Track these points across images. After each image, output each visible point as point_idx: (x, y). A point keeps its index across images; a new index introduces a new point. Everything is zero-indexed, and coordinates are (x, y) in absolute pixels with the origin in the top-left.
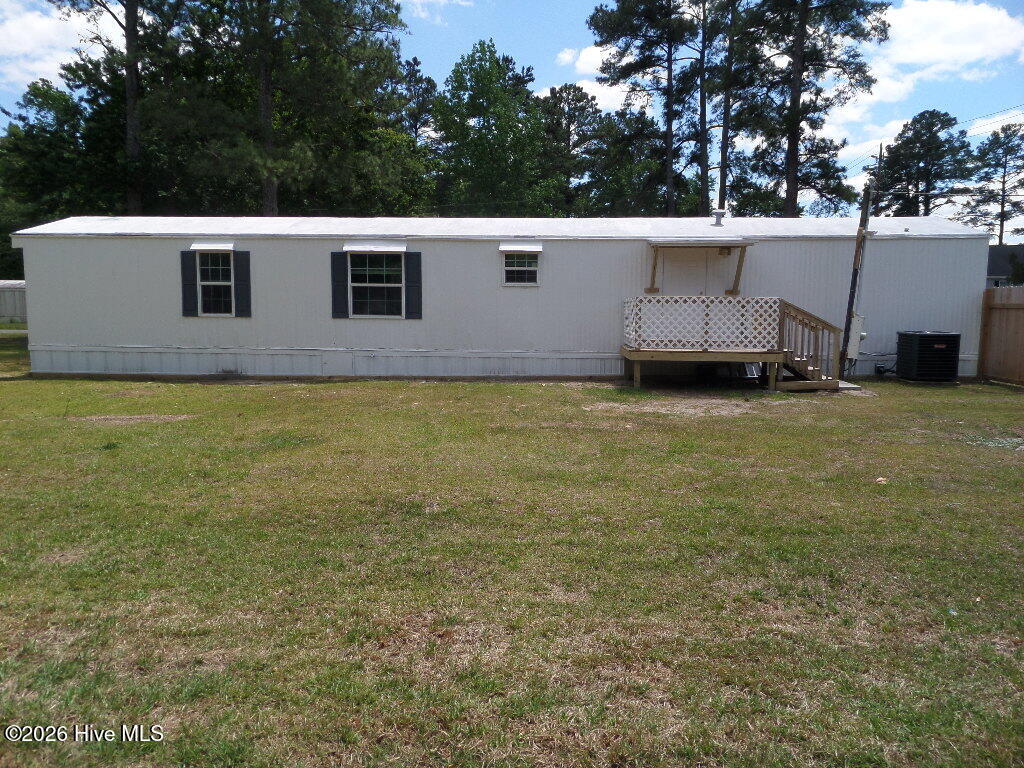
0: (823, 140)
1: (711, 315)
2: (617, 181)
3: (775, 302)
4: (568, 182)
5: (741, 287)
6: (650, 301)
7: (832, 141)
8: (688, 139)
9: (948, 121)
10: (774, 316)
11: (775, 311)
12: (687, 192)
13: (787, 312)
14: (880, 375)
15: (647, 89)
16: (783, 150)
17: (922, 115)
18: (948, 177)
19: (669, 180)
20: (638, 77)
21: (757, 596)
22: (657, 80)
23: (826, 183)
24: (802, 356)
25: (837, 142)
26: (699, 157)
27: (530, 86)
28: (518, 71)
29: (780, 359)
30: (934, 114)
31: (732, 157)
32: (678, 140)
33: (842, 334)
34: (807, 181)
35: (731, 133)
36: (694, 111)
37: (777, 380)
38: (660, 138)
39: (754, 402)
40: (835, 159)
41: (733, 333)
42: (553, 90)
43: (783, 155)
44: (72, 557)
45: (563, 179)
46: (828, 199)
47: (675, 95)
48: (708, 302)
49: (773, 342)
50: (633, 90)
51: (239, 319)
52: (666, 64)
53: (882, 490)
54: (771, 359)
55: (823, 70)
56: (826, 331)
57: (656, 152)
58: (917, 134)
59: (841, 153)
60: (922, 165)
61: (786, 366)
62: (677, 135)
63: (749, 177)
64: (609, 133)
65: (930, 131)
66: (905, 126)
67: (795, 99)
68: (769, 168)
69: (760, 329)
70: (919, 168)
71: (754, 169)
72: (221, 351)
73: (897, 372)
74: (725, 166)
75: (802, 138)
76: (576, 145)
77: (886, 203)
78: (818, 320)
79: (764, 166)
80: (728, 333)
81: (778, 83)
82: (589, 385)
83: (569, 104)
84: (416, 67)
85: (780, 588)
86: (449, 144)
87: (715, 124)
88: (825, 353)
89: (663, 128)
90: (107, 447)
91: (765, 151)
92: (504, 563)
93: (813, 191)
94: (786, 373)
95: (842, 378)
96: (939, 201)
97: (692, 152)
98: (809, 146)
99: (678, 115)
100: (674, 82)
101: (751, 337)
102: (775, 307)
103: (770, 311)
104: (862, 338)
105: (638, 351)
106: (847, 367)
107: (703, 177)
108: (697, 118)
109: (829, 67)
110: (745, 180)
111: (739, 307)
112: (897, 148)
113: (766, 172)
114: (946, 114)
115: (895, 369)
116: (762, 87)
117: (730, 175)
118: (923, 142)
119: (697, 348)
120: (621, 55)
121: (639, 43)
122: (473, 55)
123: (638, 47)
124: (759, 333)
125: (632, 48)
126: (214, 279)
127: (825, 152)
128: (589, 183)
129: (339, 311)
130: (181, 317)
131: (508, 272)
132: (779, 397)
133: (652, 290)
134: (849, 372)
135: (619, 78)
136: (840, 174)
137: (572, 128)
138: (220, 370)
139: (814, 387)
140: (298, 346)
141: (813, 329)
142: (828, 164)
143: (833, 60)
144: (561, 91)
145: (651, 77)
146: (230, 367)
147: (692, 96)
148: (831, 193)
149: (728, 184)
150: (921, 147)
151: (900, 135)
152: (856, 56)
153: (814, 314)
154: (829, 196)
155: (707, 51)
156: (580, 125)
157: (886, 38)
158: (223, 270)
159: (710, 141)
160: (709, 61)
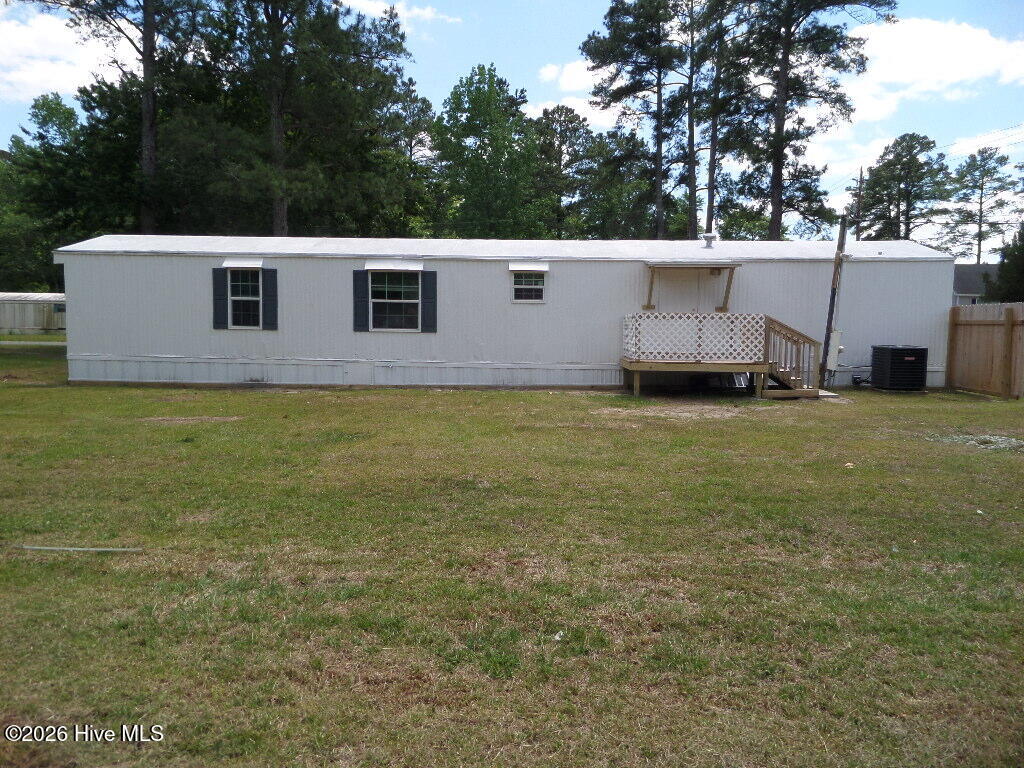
0: (806, 166)
1: (704, 329)
2: (608, 199)
3: (761, 319)
4: (560, 201)
5: (730, 305)
6: (648, 317)
7: (813, 168)
8: (677, 160)
9: (927, 145)
10: (760, 330)
11: (761, 327)
12: (676, 212)
13: (772, 327)
14: (856, 385)
15: (638, 112)
16: (769, 175)
17: (903, 138)
18: (927, 198)
19: (660, 200)
20: (628, 101)
21: (749, 541)
22: (647, 104)
23: (809, 205)
24: (785, 368)
25: (819, 168)
26: (688, 179)
27: (523, 108)
28: (512, 92)
29: (765, 369)
30: (913, 137)
31: (719, 179)
32: (667, 162)
33: (822, 348)
34: (791, 204)
35: (718, 156)
36: (683, 134)
37: (763, 389)
38: (649, 159)
39: (742, 408)
40: (817, 183)
41: (723, 346)
42: (546, 112)
43: (769, 179)
44: (203, 518)
45: (555, 196)
46: (811, 221)
47: (665, 118)
48: (701, 318)
49: (760, 354)
50: (624, 114)
51: (266, 332)
52: (656, 89)
53: (849, 473)
54: (757, 369)
55: (805, 100)
56: (807, 345)
57: (645, 172)
58: (898, 156)
59: (822, 177)
60: (902, 186)
61: (772, 376)
62: (665, 157)
63: (735, 198)
64: (599, 153)
65: (910, 153)
66: (887, 148)
67: (780, 127)
68: (754, 191)
69: (748, 342)
70: (900, 189)
71: (741, 192)
72: (249, 361)
73: (872, 383)
74: (712, 187)
75: (785, 163)
76: (567, 165)
77: (868, 222)
78: (800, 335)
79: (750, 190)
80: (719, 346)
81: (763, 112)
82: (593, 393)
83: (561, 125)
84: (411, 88)
85: (766, 536)
86: (444, 163)
87: (702, 146)
88: (806, 365)
89: (652, 149)
90: (186, 441)
91: (751, 175)
92: (551, 520)
93: (797, 213)
94: (771, 383)
95: (822, 387)
96: (918, 222)
97: (681, 174)
98: (792, 171)
99: (667, 137)
100: (663, 106)
101: (739, 350)
102: (761, 323)
103: (757, 327)
104: (840, 351)
105: (638, 362)
106: (826, 378)
107: (692, 197)
108: (685, 141)
109: (811, 97)
110: (731, 201)
111: (729, 322)
112: (878, 171)
113: (753, 195)
114: (925, 137)
115: (870, 379)
116: (748, 115)
117: (718, 196)
118: (904, 164)
119: (692, 360)
120: (612, 79)
121: (629, 68)
122: (471, 78)
123: (628, 72)
124: (747, 346)
125: (623, 73)
126: (244, 294)
127: (807, 177)
128: (580, 202)
129: (360, 325)
130: (212, 329)
131: (516, 290)
132: (765, 404)
133: (649, 307)
134: (829, 383)
135: (610, 102)
136: (822, 197)
137: (564, 148)
138: (248, 379)
139: (797, 395)
140: (321, 357)
141: (796, 342)
142: (810, 188)
143: (816, 90)
144: (553, 112)
145: (641, 102)
146: (257, 376)
147: (680, 120)
148: (813, 215)
149: (715, 204)
150: (902, 169)
151: (882, 157)
152: (836, 86)
153: (798, 328)
154: (811, 218)
155: (695, 77)
156: (572, 145)
157: (864, 70)
158: (252, 286)
159: (698, 163)
160: (697, 86)
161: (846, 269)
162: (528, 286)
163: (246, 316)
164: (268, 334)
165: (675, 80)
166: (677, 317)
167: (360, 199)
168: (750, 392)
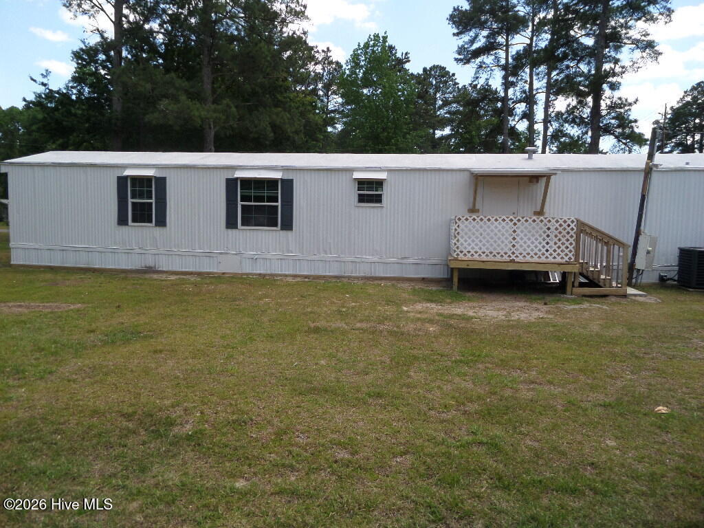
0: (620, 99)
1: (518, 231)
2: (469, 132)
3: (573, 222)
4: (434, 133)
5: (546, 209)
6: (467, 219)
7: (626, 100)
8: (520, 101)
10: (572, 233)
11: (572, 229)
12: (520, 141)
13: (583, 229)
14: (663, 283)
15: (491, 66)
16: (589, 107)
17: (699, 84)
19: (506, 131)
20: (484, 58)
22: (497, 59)
23: (623, 131)
24: (595, 267)
25: (631, 100)
26: (529, 116)
27: (407, 66)
28: (399, 55)
29: (576, 269)
31: (553, 115)
32: (513, 103)
33: (630, 250)
34: (607, 130)
35: (552, 97)
36: (526, 82)
37: (573, 286)
38: (500, 101)
39: (551, 306)
40: (629, 113)
42: (425, 69)
43: (589, 110)
45: (431, 130)
46: (624, 143)
47: (511, 71)
48: (515, 221)
49: (570, 255)
50: (480, 67)
51: (158, 228)
52: (504, 48)
54: (568, 269)
55: (620, 47)
56: (616, 247)
57: (498, 112)
58: (694, 98)
59: (634, 108)
60: (697, 121)
61: (581, 274)
62: (511, 99)
63: (565, 129)
64: (463, 99)
66: (686, 92)
67: (598, 68)
68: (578, 120)
69: (559, 243)
70: (695, 124)
71: (567, 121)
73: (678, 281)
74: (546, 121)
75: (603, 97)
76: (440, 107)
77: (670, 148)
78: (610, 237)
79: (573, 119)
80: (532, 247)
81: (586, 57)
83: (436, 79)
84: (329, 54)
86: (350, 107)
87: (540, 91)
88: (616, 264)
89: (502, 94)
91: (575, 107)
93: (612, 137)
95: (630, 285)
97: (523, 112)
98: (609, 103)
99: (513, 84)
100: (510, 61)
101: (551, 251)
102: (572, 225)
103: (568, 229)
104: (648, 252)
105: (456, 260)
106: (634, 276)
107: (531, 128)
108: (527, 87)
109: (625, 44)
110: (561, 131)
112: (679, 109)
113: (575, 123)
115: (676, 278)
116: (573, 60)
117: (551, 128)
118: (699, 104)
119: (506, 258)
120: (472, 42)
121: (485, 33)
122: (367, 43)
123: (484, 36)
124: (559, 247)
125: (480, 37)
126: (141, 197)
127: (621, 108)
128: (450, 135)
129: (231, 224)
130: (117, 225)
131: (359, 195)
132: (574, 302)
134: (636, 281)
135: (471, 58)
136: (633, 124)
137: (438, 95)
138: (143, 265)
139: (606, 293)
140: (200, 249)
141: (607, 244)
142: (624, 117)
143: (629, 38)
144: (430, 69)
145: (493, 57)
147: (524, 71)
148: (626, 139)
149: (549, 134)
150: (697, 108)
151: (682, 99)
152: (647, 35)
153: (606, 231)
154: (624, 141)
155: (535, 38)
156: (444, 93)
157: (671, 20)
158: (147, 191)
159: (536, 103)
160: (536, 45)
161: (655, 177)
162: (370, 191)
163: (142, 215)
164: (158, 230)
166: (493, 220)
167: (269, 129)
168: (561, 288)
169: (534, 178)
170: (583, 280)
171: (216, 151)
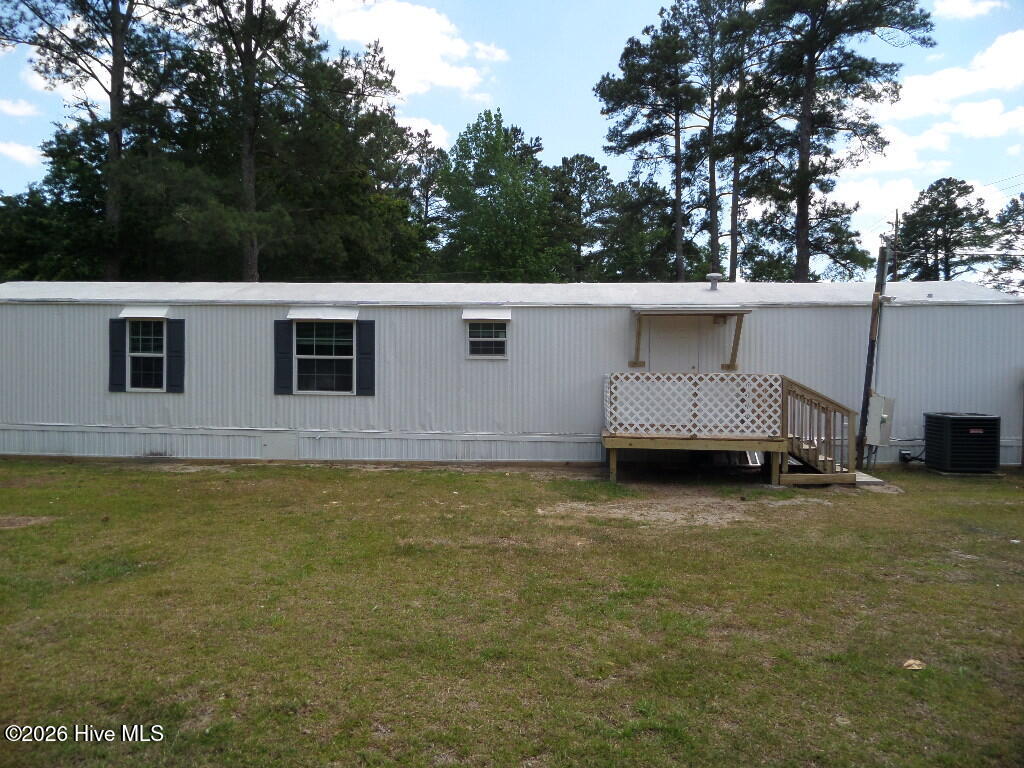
0: (834, 204)
1: (701, 395)
2: (629, 249)
3: (776, 380)
4: (579, 250)
5: (739, 361)
6: (628, 378)
7: (843, 205)
8: (699, 205)
9: (965, 189)
10: (776, 396)
11: (776, 391)
12: (699, 260)
13: (791, 391)
14: (905, 465)
15: (655, 156)
16: (793, 214)
17: (939, 183)
18: (967, 245)
19: (680, 248)
20: (645, 145)
22: (664, 147)
23: (840, 248)
24: (811, 443)
25: (850, 206)
26: (710, 225)
27: (538, 156)
28: (527, 141)
29: (785, 446)
30: (950, 182)
31: (744, 225)
32: (688, 208)
33: (858, 418)
34: (819, 247)
35: (742, 200)
36: (705, 179)
37: (781, 472)
38: (670, 206)
39: (750, 504)
40: (848, 223)
41: (726, 416)
42: (565, 160)
43: (793, 219)
45: (574, 247)
46: (842, 265)
47: (685, 162)
48: (696, 379)
49: (775, 427)
50: (641, 158)
51: (170, 396)
52: (674, 133)
54: (772, 447)
55: (833, 133)
56: (838, 415)
57: (666, 221)
58: (935, 201)
59: (854, 216)
60: (940, 232)
61: (792, 454)
62: (686, 203)
63: (760, 244)
64: (620, 202)
65: (948, 198)
66: (922, 193)
67: (804, 161)
68: (777, 233)
69: (759, 411)
70: (937, 236)
72: (150, 431)
73: (925, 461)
74: (735, 233)
75: (812, 202)
76: (586, 215)
77: (905, 271)
78: (829, 401)
79: (772, 231)
80: (721, 416)
81: (786, 147)
83: (581, 173)
84: (428, 139)
86: (460, 213)
87: (725, 191)
88: (839, 437)
89: (673, 195)
91: (775, 214)
93: (826, 256)
95: (859, 467)
96: (958, 269)
97: (703, 220)
98: (820, 209)
99: (688, 182)
100: (682, 149)
101: (748, 422)
102: (776, 385)
103: (771, 391)
104: (883, 420)
105: (614, 437)
106: (866, 455)
107: (713, 242)
108: (707, 186)
109: (839, 129)
110: (756, 247)
111: (733, 385)
112: (914, 216)
113: (775, 236)
114: (963, 182)
115: (923, 457)
116: (769, 150)
117: (742, 242)
118: (941, 210)
119: (685, 433)
120: (628, 123)
121: (646, 111)
122: (478, 124)
123: (645, 116)
124: (759, 417)
125: (639, 117)
126: (145, 349)
127: (837, 216)
128: (602, 252)
129: (282, 386)
130: (107, 392)
131: (472, 344)
132: (784, 495)
133: (636, 364)
134: (869, 462)
135: (627, 146)
136: (854, 238)
137: (583, 197)
138: (148, 452)
139: (828, 481)
140: (235, 425)
141: (825, 410)
142: (840, 228)
143: (843, 122)
144: (573, 160)
145: (659, 145)
146: (158, 448)
147: (702, 164)
148: (845, 259)
149: (739, 250)
150: (938, 216)
151: (917, 203)
152: (867, 117)
153: (831, 396)
154: (843, 262)
155: (716, 119)
156: (592, 193)
157: (898, 99)
159: (719, 208)
160: (718, 129)
161: (887, 315)
162: (487, 338)
163: (147, 376)
164: (172, 398)
165: (694, 124)
166: (664, 378)
167: (340, 245)
168: (764, 475)
169: (720, 317)
170: (794, 462)
171: (262, 279)
